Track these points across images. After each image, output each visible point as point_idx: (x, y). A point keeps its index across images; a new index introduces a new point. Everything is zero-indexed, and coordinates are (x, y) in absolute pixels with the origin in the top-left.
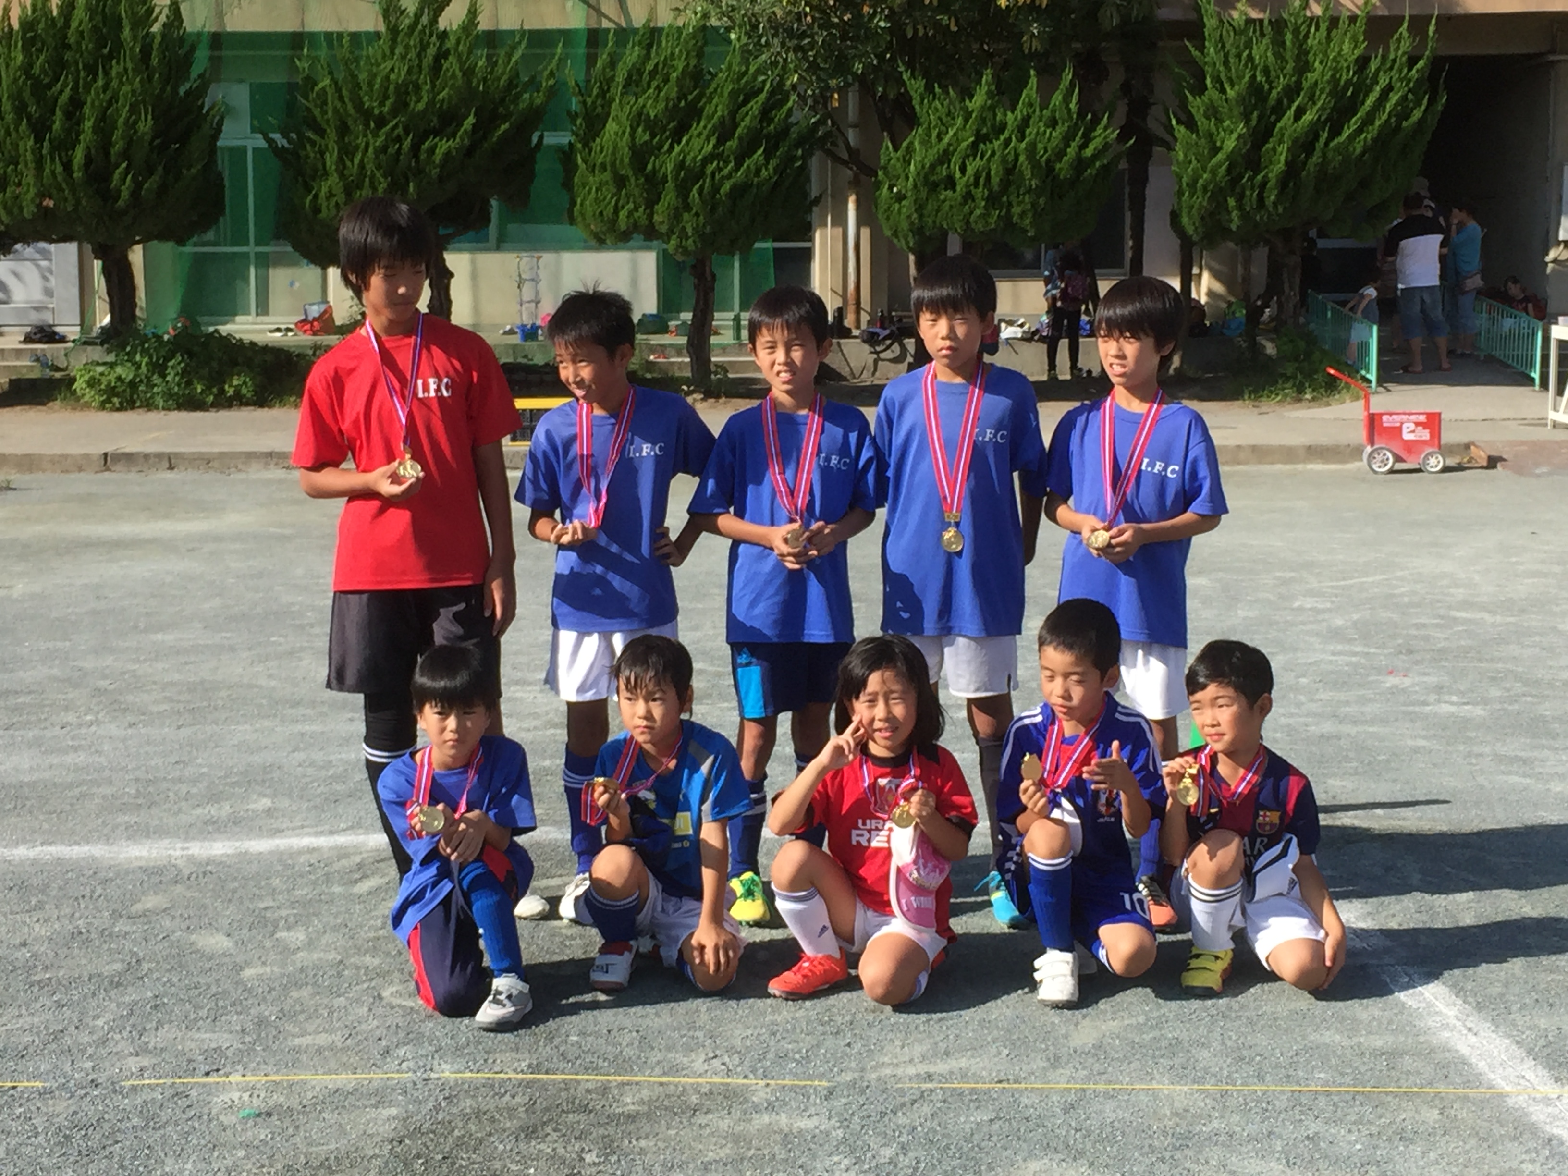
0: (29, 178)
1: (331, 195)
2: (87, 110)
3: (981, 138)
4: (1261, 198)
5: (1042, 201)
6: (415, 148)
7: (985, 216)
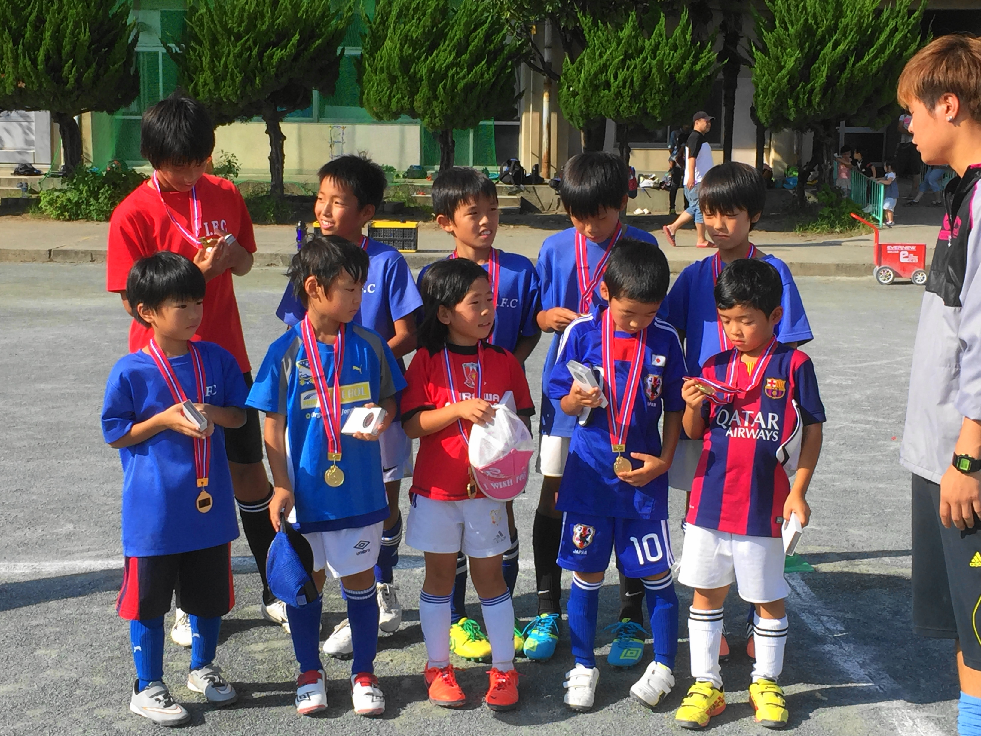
0: (9, 68)
1: (205, 84)
2: (47, 25)
3: (627, 56)
4: (810, 101)
5: (666, 99)
6: (260, 55)
7: (630, 107)
